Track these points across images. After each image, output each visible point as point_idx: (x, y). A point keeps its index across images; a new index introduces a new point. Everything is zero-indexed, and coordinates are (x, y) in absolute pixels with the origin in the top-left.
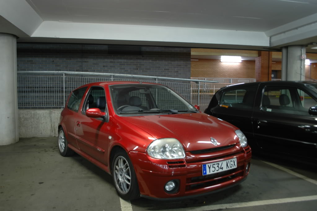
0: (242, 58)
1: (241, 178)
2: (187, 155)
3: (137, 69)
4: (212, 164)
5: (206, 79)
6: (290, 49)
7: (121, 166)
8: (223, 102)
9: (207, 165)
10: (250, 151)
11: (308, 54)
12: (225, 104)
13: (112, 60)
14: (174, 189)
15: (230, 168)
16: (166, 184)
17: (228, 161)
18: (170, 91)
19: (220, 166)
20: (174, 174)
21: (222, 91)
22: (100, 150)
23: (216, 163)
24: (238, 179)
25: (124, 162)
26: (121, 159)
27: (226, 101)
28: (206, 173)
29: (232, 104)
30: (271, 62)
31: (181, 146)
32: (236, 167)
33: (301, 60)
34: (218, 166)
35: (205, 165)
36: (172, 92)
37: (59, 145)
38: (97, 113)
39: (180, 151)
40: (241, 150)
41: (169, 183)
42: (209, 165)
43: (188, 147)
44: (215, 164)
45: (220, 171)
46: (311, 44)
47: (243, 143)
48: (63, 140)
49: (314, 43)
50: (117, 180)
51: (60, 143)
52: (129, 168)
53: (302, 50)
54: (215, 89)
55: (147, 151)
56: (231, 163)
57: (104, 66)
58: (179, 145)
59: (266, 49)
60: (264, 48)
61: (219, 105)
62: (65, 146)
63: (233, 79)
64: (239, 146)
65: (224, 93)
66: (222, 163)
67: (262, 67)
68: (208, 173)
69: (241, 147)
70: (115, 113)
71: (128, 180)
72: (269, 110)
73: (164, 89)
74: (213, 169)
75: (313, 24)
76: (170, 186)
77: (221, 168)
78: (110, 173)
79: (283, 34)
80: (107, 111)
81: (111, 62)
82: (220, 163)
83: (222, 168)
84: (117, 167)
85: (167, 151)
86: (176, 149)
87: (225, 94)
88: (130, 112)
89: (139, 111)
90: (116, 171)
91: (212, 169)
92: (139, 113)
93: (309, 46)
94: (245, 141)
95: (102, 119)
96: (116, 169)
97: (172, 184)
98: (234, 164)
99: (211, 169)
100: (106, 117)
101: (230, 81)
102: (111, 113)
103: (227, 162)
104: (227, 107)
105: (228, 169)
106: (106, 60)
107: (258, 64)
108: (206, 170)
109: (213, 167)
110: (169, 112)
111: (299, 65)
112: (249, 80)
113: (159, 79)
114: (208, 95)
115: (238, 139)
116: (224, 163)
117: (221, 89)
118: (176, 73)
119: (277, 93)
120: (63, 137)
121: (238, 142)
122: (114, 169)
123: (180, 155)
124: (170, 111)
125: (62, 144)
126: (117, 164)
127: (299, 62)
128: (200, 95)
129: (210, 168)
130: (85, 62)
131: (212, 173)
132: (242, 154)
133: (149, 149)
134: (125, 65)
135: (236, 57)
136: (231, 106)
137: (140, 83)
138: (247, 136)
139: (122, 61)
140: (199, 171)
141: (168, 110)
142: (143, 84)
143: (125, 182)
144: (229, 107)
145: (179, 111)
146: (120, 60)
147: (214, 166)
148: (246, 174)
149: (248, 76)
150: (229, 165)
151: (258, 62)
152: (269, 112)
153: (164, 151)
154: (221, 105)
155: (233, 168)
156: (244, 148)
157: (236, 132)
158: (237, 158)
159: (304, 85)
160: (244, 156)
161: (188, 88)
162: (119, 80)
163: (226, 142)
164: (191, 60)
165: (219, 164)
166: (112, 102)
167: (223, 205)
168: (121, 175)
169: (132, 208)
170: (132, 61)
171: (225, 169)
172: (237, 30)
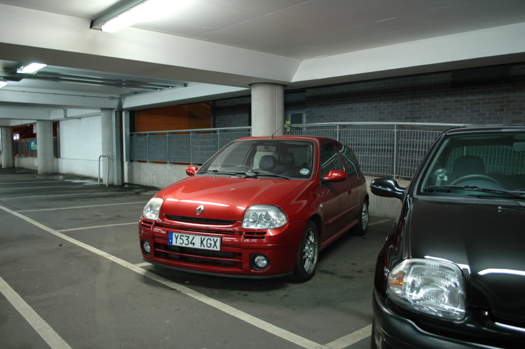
3: (503, 110)
4: (180, 234)
9: (174, 234)
13: (458, 98)
15: (207, 248)
17: (203, 237)
19: (190, 240)
23: (185, 235)
28: (172, 242)
32: (218, 249)
34: (187, 239)
35: (172, 233)
42: (177, 234)
44: (183, 236)
45: (190, 246)
66: (194, 237)
68: (174, 243)
74: (181, 241)
77: (191, 243)
81: (456, 101)
82: (191, 236)
83: (194, 244)
91: (179, 241)
98: (215, 245)
103: (201, 238)
105: (203, 248)
106: (448, 99)
108: (172, 239)
109: (180, 238)
116: (198, 238)
129: (177, 238)
130: (417, 104)
131: (178, 244)
134: (479, 104)
139: (474, 97)
140: (168, 237)
146: (470, 97)
147: (182, 237)
150: (205, 243)
155: (212, 249)
165: (188, 237)
170: (492, 96)
171: (198, 246)
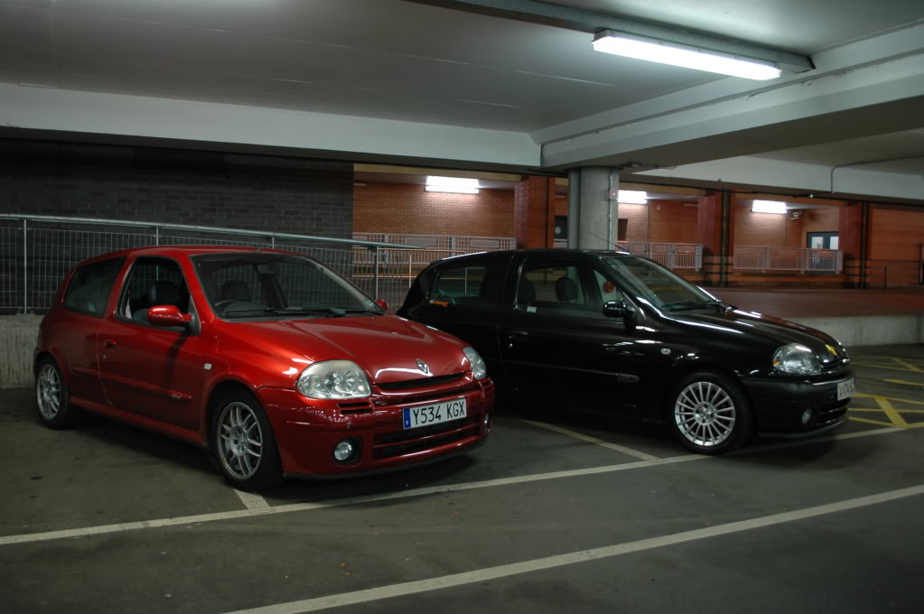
0: (480, 184)
1: (473, 439)
2: (373, 391)
4: (420, 408)
5: (387, 239)
6: (585, 174)
7: (236, 423)
8: (436, 295)
9: (411, 410)
10: (491, 388)
11: (622, 183)
12: (440, 298)
14: (352, 456)
15: (454, 418)
16: (335, 448)
17: (449, 403)
18: (322, 270)
19: (435, 412)
20: (351, 426)
21: (433, 269)
22: (179, 397)
23: (427, 407)
24: (467, 441)
25: (244, 413)
26: (235, 408)
27: (442, 293)
28: (409, 425)
29: (455, 298)
30: (553, 196)
31: (362, 373)
32: (465, 416)
33: (609, 200)
34: (431, 413)
35: (407, 410)
36: (326, 270)
37: (40, 401)
38: (169, 316)
39: (361, 383)
40: (475, 385)
41: (340, 445)
42: (416, 409)
43: (376, 377)
44: (426, 409)
45: (436, 421)
46: (629, 165)
47: (478, 371)
48: (54, 389)
49: (636, 163)
50: (225, 454)
51: (42, 395)
52: (257, 422)
53: (611, 177)
54: (415, 264)
55: (296, 386)
56: (456, 408)
57: (121, 201)
58: (357, 371)
59: (536, 171)
60: (529, 170)
61: (427, 301)
62: (62, 404)
63: (456, 239)
64: (470, 376)
65: (438, 274)
66: (439, 407)
67: (531, 207)
68: (413, 425)
69: (474, 378)
70: (213, 316)
71: (254, 448)
72: (532, 309)
73: (308, 263)
74: (423, 418)
75: (629, 126)
76: (344, 451)
77: (437, 417)
78: (205, 444)
79: (569, 141)
80: (193, 311)
81: (140, 190)
82: (436, 407)
83: (440, 417)
84: (226, 427)
85: (335, 385)
86: (352, 380)
87: (439, 277)
88: (241, 314)
89: (266, 311)
90: (224, 437)
92: (265, 316)
93: (626, 170)
94: (482, 368)
95: (183, 329)
96: (223, 431)
97: (345, 447)
98: (462, 410)
99: (420, 417)
100: (193, 323)
101: (450, 242)
102: (203, 316)
103: (448, 405)
104: (444, 304)
105: (450, 419)
106: (127, 185)
107: (520, 200)
108: (409, 420)
109: (422, 414)
110: (327, 313)
111: (604, 213)
112: (500, 241)
113: (278, 240)
114: (399, 279)
115: (468, 364)
116: (444, 407)
117: (431, 264)
118: (314, 222)
119: (555, 275)
120: (52, 382)
121: (467, 370)
122: (219, 431)
123: (360, 392)
124: (329, 311)
125: (48, 398)
126: (227, 421)
127: (604, 204)
128: (380, 280)
129: (416, 415)
130: (68, 187)
131: (420, 425)
132: (476, 392)
133: (300, 383)
134: (179, 198)
135: (465, 179)
136: (454, 302)
137: (258, 251)
138: (484, 360)
139: (173, 187)
140: (398, 420)
141: (326, 308)
142: (263, 252)
143: (247, 454)
144: (450, 305)
145: (347, 312)
146: (166, 186)
147: (424, 412)
148: (485, 434)
149: (497, 230)
150: (451, 411)
151: (520, 194)
152: (531, 313)
153: (330, 386)
154: (432, 302)
155: (458, 417)
156: (480, 380)
157: (465, 350)
158: (466, 398)
159: (598, 260)
160: (480, 396)
161: (347, 262)
162: (208, 242)
163: (447, 369)
164: (355, 184)
165: (433, 408)
166: (202, 291)
167: (442, 487)
168: (236, 442)
169: (267, 501)
170: (198, 188)
171: (444, 419)
172: (467, 127)
